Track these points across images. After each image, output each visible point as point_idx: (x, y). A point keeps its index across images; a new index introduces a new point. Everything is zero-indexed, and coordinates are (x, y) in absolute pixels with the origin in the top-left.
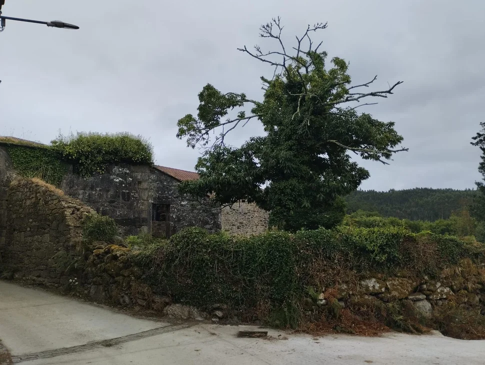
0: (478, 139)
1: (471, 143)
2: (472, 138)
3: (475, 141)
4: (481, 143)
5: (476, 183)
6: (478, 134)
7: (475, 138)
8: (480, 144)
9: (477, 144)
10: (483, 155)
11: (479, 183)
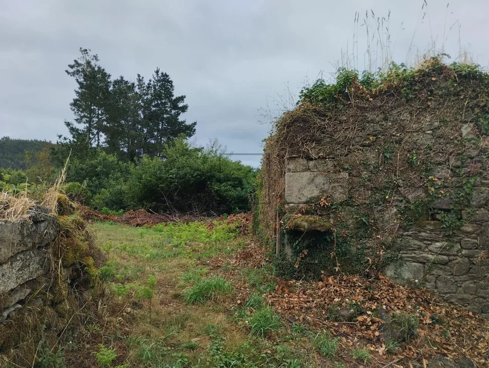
0: (75, 69)
1: (67, 71)
2: (69, 66)
3: (71, 70)
4: (77, 74)
5: (66, 122)
6: (75, 61)
7: (72, 67)
8: (77, 76)
9: (73, 74)
10: (77, 90)
11: (69, 123)
